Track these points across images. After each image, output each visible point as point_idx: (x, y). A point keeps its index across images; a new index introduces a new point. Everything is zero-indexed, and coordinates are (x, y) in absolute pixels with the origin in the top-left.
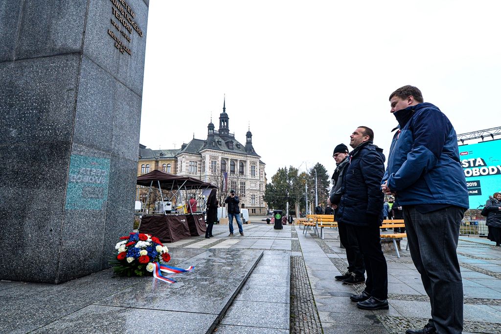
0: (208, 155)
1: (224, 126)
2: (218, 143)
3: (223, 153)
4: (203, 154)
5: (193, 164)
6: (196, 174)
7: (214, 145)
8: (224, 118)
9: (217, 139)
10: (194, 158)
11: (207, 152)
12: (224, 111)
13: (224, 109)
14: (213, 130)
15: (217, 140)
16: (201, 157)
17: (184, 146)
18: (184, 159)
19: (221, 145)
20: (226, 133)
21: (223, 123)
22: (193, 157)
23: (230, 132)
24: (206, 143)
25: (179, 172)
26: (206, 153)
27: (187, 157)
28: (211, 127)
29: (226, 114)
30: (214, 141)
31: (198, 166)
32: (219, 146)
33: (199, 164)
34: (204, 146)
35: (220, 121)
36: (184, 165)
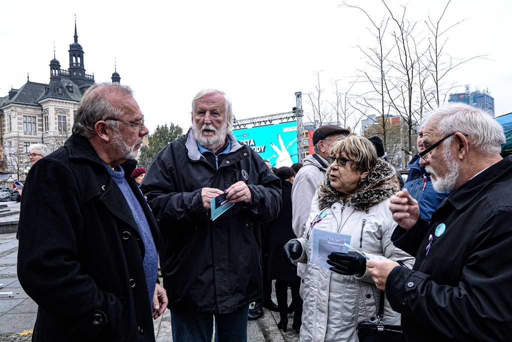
0: (52, 107)
1: (77, 63)
2: (68, 89)
3: (75, 104)
4: (44, 106)
5: (29, 119)
6: (36, 134)
7: (60, 92)
8: (76, 51)
9: (65, 83)
10: (30, 111)
11: (51, 104)
12: (76, 40)
13: (76, 37)
14: (59, 69)
15: (66, 85)
16: (42, 110)
17: (12, 93)
18: (13, 114)
19: (72, 92)
20: (80, 74)
21: (74, 58)
22: (28, 110)
23: (86, 73)
24: (48, 89)
25: (7, 131)
26: (48, 104)
27: (18, 109)
28: (55, 65)
29: (79, 46)
30: (61, 87)
31: (38, 123)
32: (69, 94)
33: (39, 120)
34: (46, 94)
35: (70, 55)
36: (15, 122)
